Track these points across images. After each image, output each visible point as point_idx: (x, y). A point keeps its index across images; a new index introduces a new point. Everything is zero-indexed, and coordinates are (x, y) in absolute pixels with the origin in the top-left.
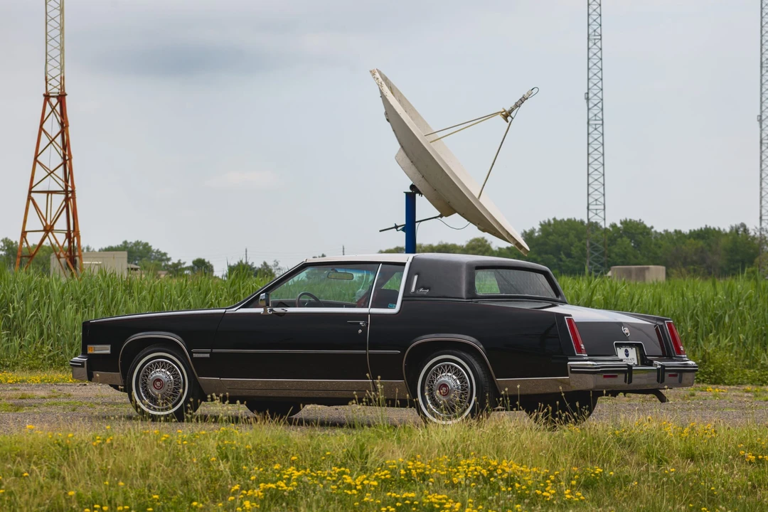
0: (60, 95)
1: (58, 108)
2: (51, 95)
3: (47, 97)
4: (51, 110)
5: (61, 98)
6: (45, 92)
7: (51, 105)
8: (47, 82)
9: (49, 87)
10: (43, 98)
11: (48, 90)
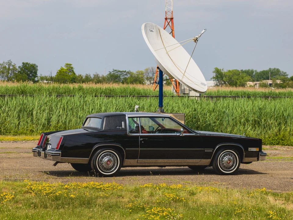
0: (171, 18)
1: (170, 23)
2: (168, 18)
3: (166, 19)
4: (168, 24)
5: (172, 19)
6: (165, 17)
7: (167, 22)
8: (166, 13)
9: (167, 15)
10: (165, 19)
11: (167, 16)
